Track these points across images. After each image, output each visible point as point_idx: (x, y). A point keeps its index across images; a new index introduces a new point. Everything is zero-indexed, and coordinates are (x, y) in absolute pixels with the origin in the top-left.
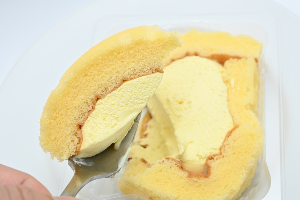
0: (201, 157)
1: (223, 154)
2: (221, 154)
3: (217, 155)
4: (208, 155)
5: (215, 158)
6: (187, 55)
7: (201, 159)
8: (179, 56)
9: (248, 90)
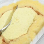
0: (9, 39)
3: (14, 40)
6: (30, 7)
9: (38, 27)
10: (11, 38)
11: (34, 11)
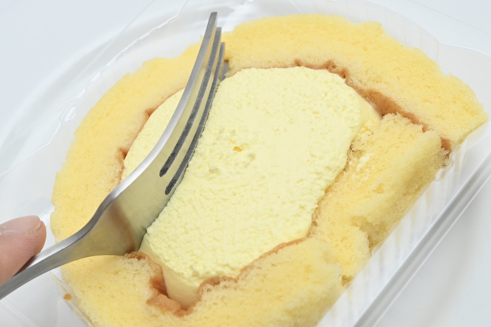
0: (196, 274)
1: (240, 282)
2: (236, 281)
3: (230, 279)
4: (213, 274)
5: (222, 284)
6: (329, 66)
7: (195, 278)
8: (311, 61)
10: (210, 267)
11: (352, 91)
